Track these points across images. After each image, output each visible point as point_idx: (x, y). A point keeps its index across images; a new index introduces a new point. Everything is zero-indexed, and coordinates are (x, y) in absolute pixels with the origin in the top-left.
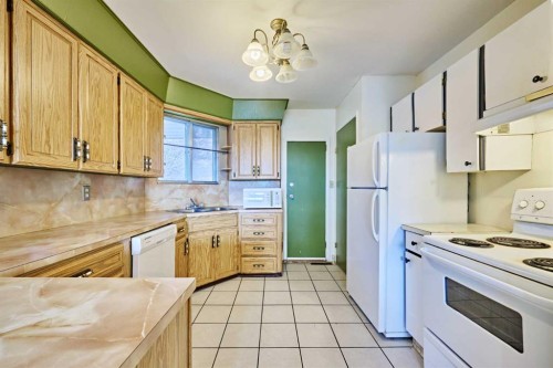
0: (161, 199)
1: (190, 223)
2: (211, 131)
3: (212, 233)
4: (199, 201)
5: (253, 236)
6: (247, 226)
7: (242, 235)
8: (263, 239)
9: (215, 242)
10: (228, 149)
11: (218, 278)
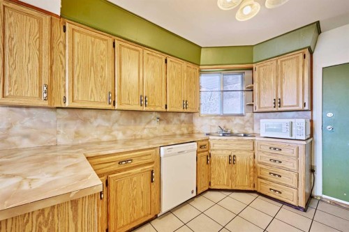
0: (202, 126)
1: (211, 142)
2: (240, 76)
3: (229, 153)
4: (227, 127)
5: (269, 162)
6: (263, 152)
7: (258, 159)
8: (280, 168)
9: (232, 160)
10: (252, 87)
11: (234, 188)
